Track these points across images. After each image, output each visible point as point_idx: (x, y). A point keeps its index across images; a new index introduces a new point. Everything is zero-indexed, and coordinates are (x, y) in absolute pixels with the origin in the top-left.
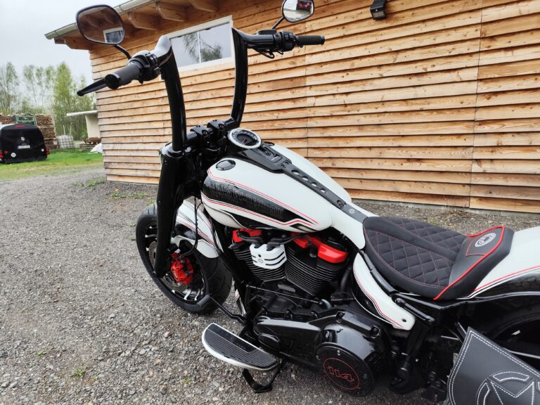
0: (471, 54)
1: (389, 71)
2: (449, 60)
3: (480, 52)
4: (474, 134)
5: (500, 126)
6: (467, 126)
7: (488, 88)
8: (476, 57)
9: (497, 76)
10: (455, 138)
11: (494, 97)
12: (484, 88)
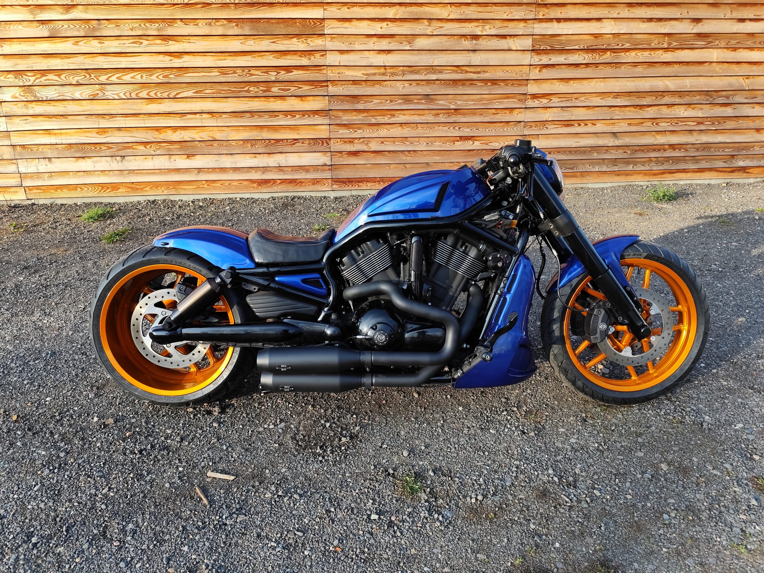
0: (525, 20)
1: (441, 27)
2: (506, 24)
3: (536, 19)
4: (526, 108)
5: (548, 101)
6: (519, 100)
7: (541, 60)
8: (530, 24)
9: (549, 48)
10: (507, 112)
11: (544, 70)
12: (536, 59)
